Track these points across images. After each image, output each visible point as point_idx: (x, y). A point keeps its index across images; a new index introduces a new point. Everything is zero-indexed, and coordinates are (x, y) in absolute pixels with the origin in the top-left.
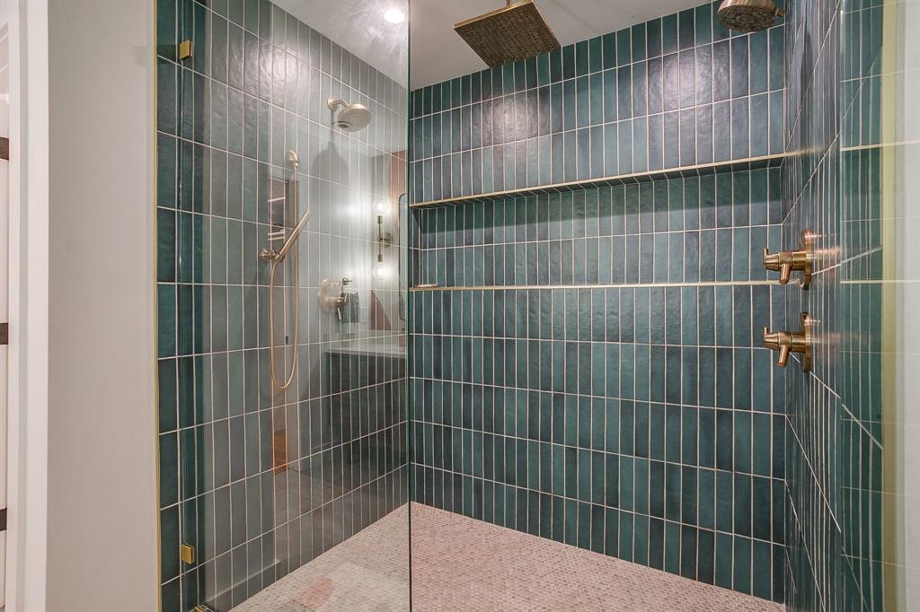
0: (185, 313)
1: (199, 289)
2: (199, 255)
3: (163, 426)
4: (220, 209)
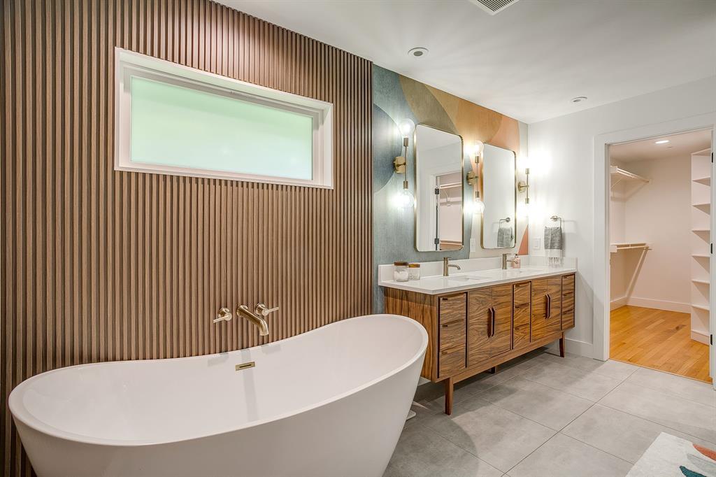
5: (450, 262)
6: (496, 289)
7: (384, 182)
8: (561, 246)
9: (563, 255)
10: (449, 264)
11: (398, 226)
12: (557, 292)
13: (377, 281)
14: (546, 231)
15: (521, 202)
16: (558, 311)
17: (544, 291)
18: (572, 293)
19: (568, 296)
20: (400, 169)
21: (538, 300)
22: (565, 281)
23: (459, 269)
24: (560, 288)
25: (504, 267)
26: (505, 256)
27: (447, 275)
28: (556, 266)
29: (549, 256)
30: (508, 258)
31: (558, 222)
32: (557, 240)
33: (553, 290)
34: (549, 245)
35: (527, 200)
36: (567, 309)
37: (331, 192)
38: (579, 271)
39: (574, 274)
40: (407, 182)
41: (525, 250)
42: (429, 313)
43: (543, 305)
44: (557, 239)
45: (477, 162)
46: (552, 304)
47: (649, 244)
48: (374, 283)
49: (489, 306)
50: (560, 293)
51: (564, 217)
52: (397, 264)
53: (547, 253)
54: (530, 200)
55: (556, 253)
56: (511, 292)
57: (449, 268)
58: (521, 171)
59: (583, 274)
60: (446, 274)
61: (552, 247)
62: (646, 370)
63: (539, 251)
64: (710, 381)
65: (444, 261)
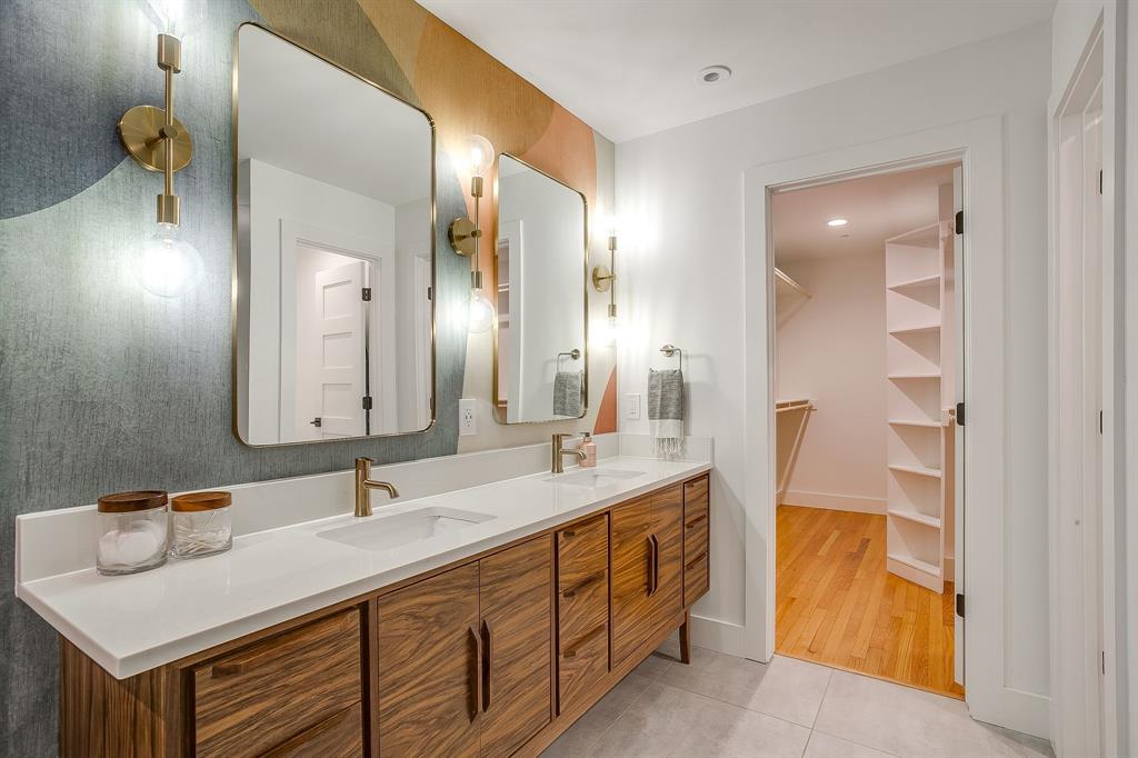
5: (377, 473)
6: (493, 561)
8: (682, 413)
9: (685, 431)
10: (374, 478)
12: (675, 522)
14: (651, 377)
15: (599, 319)
16: (677, 566)
17: (642, 528)
18: (703, 517)
19: (697, 525)
21: (629, 557)
22: (691, 494)
24: (680, 511)
25: (557, 467)
26: (557, 439)
27: (365, 513)
28: (673, 458)
29: (657, 435)
30: (567, 444)
31: (676, 357)
32: (673, 398)
33: (664, 524)
34: (658, 410)
35: (613, 310)
36: (693, 557)
38: (718, 466)
39: (706, 475)
40: (171, 200)
41: (608, 422)
43: (642, 565)
44: (674, 396)
45: (477, 194)
46: (663, 554)
47: (813, 400)
49: (471, 621)
50: (680, 522)
51: (686, 348)
52: (108, 506)
53: (653, 429)
54: (618, 311)
55: (670, 427)
56: (550, 556)
57: (375, 491)
58: (599, 243)
59: (725, 470)
60: (363, 510)
61: (663, 415)
62: (846, 677)
63: (638, 424)
64: (958, 692)
65: (354, 471)
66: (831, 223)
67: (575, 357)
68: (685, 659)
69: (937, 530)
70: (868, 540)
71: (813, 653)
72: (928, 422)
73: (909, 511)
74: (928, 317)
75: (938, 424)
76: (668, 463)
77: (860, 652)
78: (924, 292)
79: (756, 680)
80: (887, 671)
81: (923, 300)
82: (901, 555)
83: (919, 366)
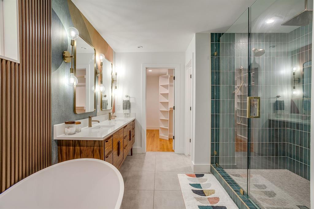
0: (216, 105)
1: (219, 101)
2: (219, 94)
3: (212, 127)
4: (223, 84)
6: (120, 131)
7: (57, 66)
8: (130, 108)
9: (130, 112)
10: (92, 120)
11: (65, 97)
13: (53, 137)
14: (123, 101)
15: (114, 88)
18: (134, 128)
20: (68, 60)
22: (133, 123)
23: (99, 122)
25: (110, 119)
26: (110, 113)
27: (91, 126)
29: (125, 113)
31: (128, 98)
33: (131, 128)
34: (125, 108)
36: (133, 135)
37: (17, 65)
38: (136, 119)
39: (134, 120)
40: (73, 69)
42: (98, 152)
43: (129, 135)
44: (128, 105)
45: (102, 65)
48: (51, 139)
49: (118, 140)
51: (130, 96)
52: (66, 123)
53: (124, 111)
54: (117, 87)
55: (127, 111)
56: (123, 131)
57: (92, 122)
58: (114, 74)
59: (138, 119)
61: (126, 109)
62: (158, 153)
63: (120, 111)
64: (173, 151)
65: (88, 119)
66: (149, 71)
67: (105, 97)
68: (132, 155)
69: (168, 129)
70: (155, 134)
71: (152, 150)
72: (166, 110)
73: (163, 127)
74: (167, 91)
75: (168, 110)
76: (127, 118)
77: (159, 149)
78: (166, 87)
79: (145, 155)
80: (163, 151)
81: (165, 88)
82: (162, 135)
83: (165, 100)
